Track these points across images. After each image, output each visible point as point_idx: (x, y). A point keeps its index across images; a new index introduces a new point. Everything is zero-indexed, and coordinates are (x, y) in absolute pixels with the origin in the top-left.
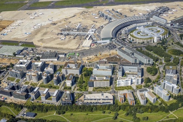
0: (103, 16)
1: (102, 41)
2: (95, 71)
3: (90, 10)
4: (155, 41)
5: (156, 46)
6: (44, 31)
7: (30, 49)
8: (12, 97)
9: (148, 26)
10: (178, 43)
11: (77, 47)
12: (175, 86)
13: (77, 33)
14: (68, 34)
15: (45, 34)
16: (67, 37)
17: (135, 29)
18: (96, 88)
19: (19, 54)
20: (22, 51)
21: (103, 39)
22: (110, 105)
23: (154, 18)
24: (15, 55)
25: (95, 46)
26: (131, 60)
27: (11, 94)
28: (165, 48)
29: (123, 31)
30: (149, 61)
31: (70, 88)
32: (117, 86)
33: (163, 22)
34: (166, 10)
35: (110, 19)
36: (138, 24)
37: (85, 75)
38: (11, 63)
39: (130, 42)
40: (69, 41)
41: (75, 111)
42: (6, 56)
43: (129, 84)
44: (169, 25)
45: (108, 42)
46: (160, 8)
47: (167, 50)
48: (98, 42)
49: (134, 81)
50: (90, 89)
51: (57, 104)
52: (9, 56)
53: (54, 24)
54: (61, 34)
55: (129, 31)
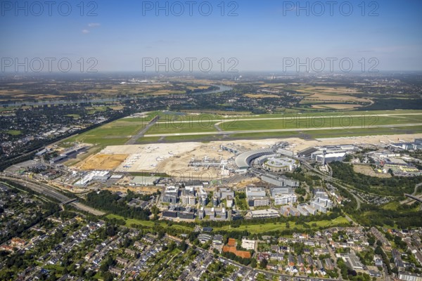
0: (227, 150)
1: (239, 170)
2: (248, 193)
3: (209, 144)
4: (291, 169)
5: (294, 173)
6: (171, 163)
7: (167, 179)
8: (178, 218)
9: (278, 157)
10: (313, 171)
11: (216, 176)
12: (329, 201)
13: (210, 164)
14: (199, 166)
15: (174, 165)
16: (201, 168)
17: (265, 160)
18: (258, 207)
19: (158, 183)
20: (159, 181)
21: (241, 168)
22: (278, 218)
23: (280, 151)
24: (155, 184)
25: (234, 175)
26: (279, 184)
27: (176, 215)
28: (303, 175)
29: (256, 161)
30: (296, 183)
31: (231, 208)
32: (275, 204)
33: (290, 154)
34: (286, 145)
35: (236, 152)
36: (268, 156)
37: (240, 198)
38: (158, 191)
39: (267, 171)
40: (204, 171)
41: (248, 224)
42: (144, 185)
43: (286, 203)
44: (297, 156)
45: (245, 171)
46: (281, 143)
47: (305, 177)
48: (237, 171)
49: (289, 199)
50: (252, 208)
51: (228, 219)
52: (148, 185)
53: (178, 157)
54: (192, 165)
55: (262, 161)
